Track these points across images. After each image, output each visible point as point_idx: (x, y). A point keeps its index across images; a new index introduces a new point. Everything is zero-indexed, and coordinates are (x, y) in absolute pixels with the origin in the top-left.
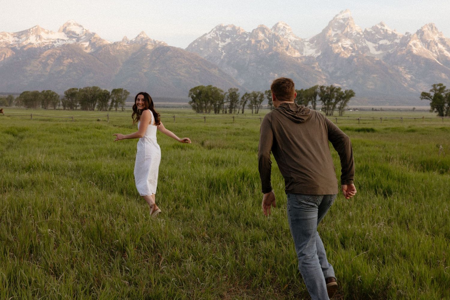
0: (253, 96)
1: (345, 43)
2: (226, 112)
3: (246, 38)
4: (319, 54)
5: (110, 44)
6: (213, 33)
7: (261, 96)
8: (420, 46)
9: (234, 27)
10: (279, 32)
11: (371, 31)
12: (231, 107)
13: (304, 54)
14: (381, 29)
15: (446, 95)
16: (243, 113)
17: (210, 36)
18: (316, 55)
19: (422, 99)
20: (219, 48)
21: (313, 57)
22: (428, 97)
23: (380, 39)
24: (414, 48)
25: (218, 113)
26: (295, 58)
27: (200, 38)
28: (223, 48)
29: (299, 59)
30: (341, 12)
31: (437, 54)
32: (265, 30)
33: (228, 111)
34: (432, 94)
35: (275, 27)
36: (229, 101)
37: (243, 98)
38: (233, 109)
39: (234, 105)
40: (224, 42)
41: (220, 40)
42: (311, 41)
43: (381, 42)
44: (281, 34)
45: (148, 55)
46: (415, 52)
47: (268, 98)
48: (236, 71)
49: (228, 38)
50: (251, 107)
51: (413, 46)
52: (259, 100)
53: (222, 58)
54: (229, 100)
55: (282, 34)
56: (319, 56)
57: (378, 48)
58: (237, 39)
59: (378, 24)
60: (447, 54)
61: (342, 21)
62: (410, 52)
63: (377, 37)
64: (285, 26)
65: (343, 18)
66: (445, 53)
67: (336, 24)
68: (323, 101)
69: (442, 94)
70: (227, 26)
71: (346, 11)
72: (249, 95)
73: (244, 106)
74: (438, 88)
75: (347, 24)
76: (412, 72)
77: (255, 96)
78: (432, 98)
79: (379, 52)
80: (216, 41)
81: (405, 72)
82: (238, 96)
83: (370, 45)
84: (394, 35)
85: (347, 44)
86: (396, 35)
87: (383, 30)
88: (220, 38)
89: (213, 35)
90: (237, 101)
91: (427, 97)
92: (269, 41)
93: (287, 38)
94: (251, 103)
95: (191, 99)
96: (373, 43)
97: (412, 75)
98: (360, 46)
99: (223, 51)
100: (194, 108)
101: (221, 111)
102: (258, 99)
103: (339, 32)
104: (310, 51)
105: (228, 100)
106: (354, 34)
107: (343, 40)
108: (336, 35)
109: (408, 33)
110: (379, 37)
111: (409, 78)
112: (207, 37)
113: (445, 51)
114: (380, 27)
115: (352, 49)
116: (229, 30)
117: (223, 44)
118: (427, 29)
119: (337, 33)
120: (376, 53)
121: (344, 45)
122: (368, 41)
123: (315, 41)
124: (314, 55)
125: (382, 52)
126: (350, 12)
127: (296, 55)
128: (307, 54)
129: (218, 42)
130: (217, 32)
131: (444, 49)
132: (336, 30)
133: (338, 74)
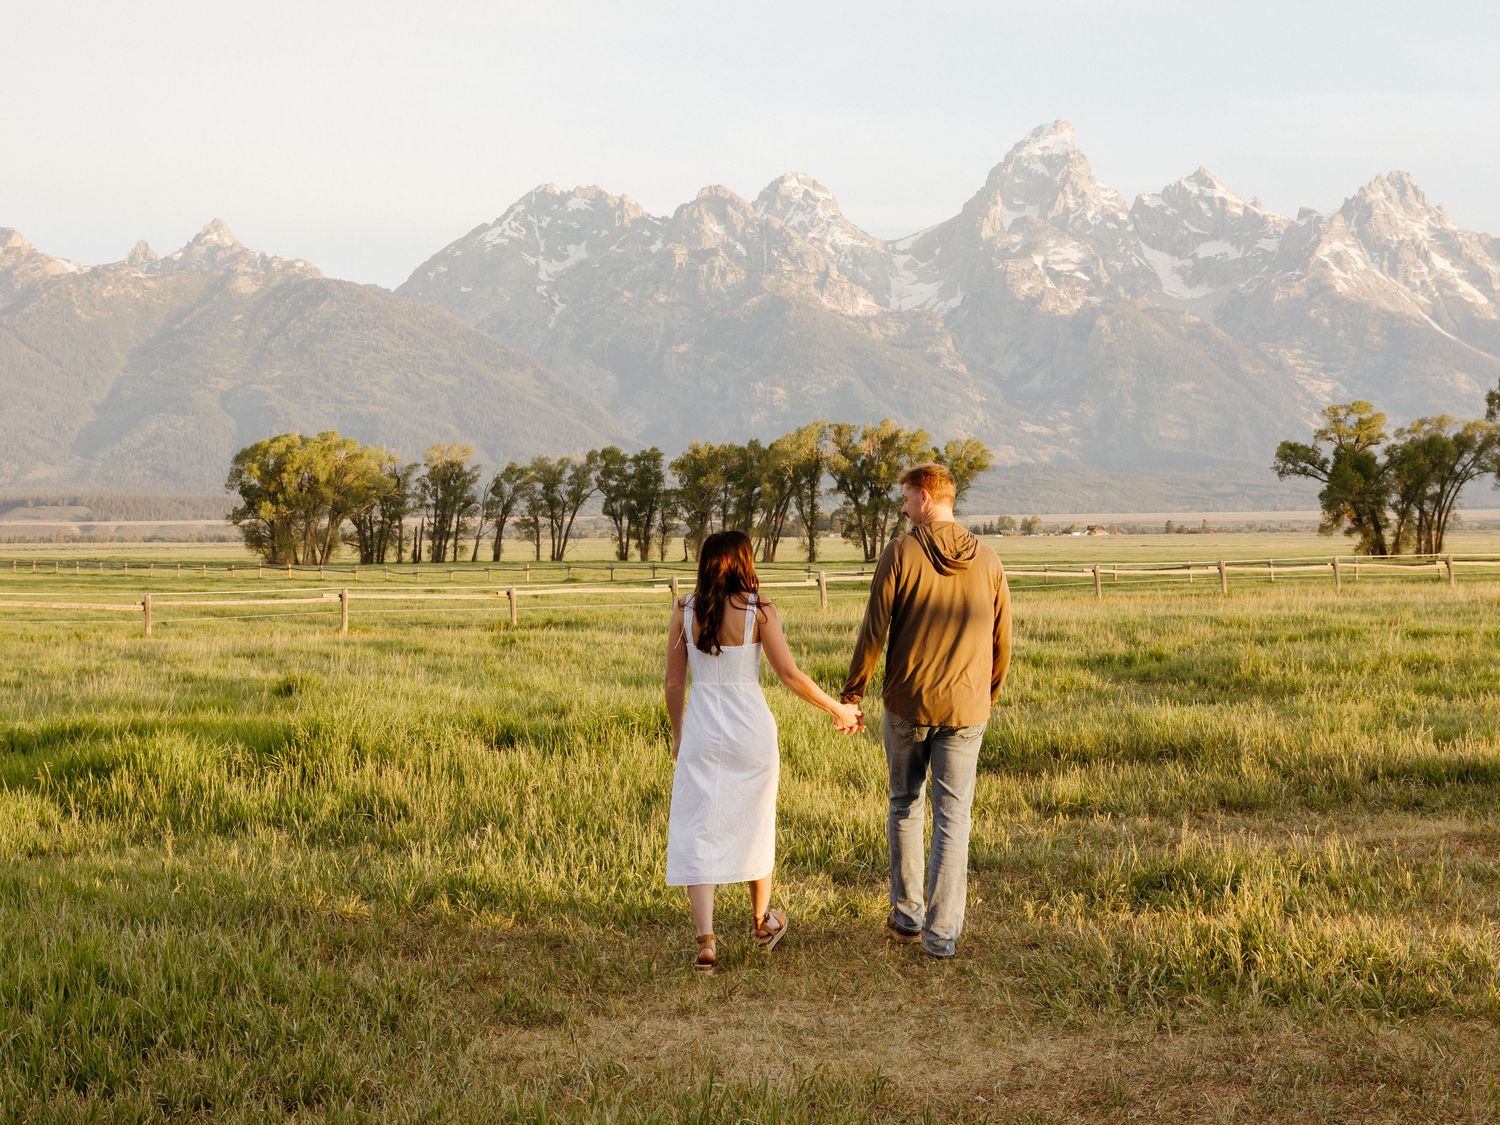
0: (539, 480)
1: (1058, 258)
2: (416, 559)
3: (651, 241)
4: (955, 302)
5: (74, 273)
6: (514, 225)
7: (575, 476)
8: (1361, 265)
9: (599, 198)
10: (788, 216)
11: (1162, 208)
12: (440, 533)
13: (894, 304)
14: (1201, 196)
15: (1389, 451)
16: (497, 557)
17: (502, 235)
18: (941, 308)
19: (1282, 474)
20: (541, 282)
21: (929, 315)
22: (1311, 467)
23: (1201, 239)
24: (1336, 272)
25: (381, 561)
26: (856, 318)
27: (460, 244)
28: (559, 282)
29: (873, 325)
30: (1037, 133)
31: (1431, 297)
32: (730, 209)
33: (424, 549)
34: (1327, 450)
35: (772, 194)
36: (428, 506)
37: (497, 489)
38: (451, 542)
39: (454, 524)
40: (563, 258)
41: (542, 250)
42: (922, 249)
43: (1205, 251)
44: (794, 222)
45: (237, 318)
46: (1341, 287)
47: (603, 486)
48: (611, 378)
49: (578, 244)
50: (530, 530)
51: (1332, 265)
52: (566, 498)
53: (551, 325)
54: (430, 501)
55: (801, 223)
56: (954, 311)
57: (1194, 276)
58: (612, 248)
59: (1188, 179)
60: (1471, 296)
61: (1040, 168)
62: (1321, 288)
63: (1187, 229)
64: (811, 190)
65: (1046, 154)
66: (1460, 290)
67: (1017, 181)
68: (849, 495)
69: (1373, 449)
70: (571, 194)
71: (1056, 127)
72: (521, 473)
73: (500, 526)
74: (1351, 420)
75: (1065, 181)
76: (1335, 369)
77: (551, 479)
78: (1329, 468)
79: (1199, 292)
80: (525, 256)
81: (1308, 370)
82: (474, 480)
83: (1161, 262)
84: (1253, 223)
85: (1065, 261)
86: (1262, 221)
87: (1210, 201)
88: (542, 243)
89: (512, 229)
90: (468, 503)
91: (1303, 464)
92: (745, 254)
93: (821, 241)
94: (534, 508)
95: (240, 502)
96: (1173, 253)
97: (1337, 383)
98: (1119, 265)
99: (556, 299)
100: (253, 539)
101: (391, 555)
102: (563, 490)
103: (1032, 212)
104: (916, 293)
105: (422, 499)
106: (1094, 218)
107: (1051, 243)
108: (1019, 225)
109: (1310, 212)
110: (1194, 229)
111: (1328, 395)
112: (489, 238)
113: (1459, 281)
114: (1195, 191)
115: (1087, 279)
116: (578, 209)
117: (556, 267)
118: (1381, 195)
119: (1025, 218)
120: (1188, 294)
121: (1054, 262)
122: (1152, 246)
123: (937, 252)
124: (934, 306)
125: (1210, 291)
126: (1073, 130)
127: (861, 307)
128: (907, 304)
129: (533, 261)
130: (530, 218)
131: (1456, 276)
132: (1021, 202)
133: (1036, 382)
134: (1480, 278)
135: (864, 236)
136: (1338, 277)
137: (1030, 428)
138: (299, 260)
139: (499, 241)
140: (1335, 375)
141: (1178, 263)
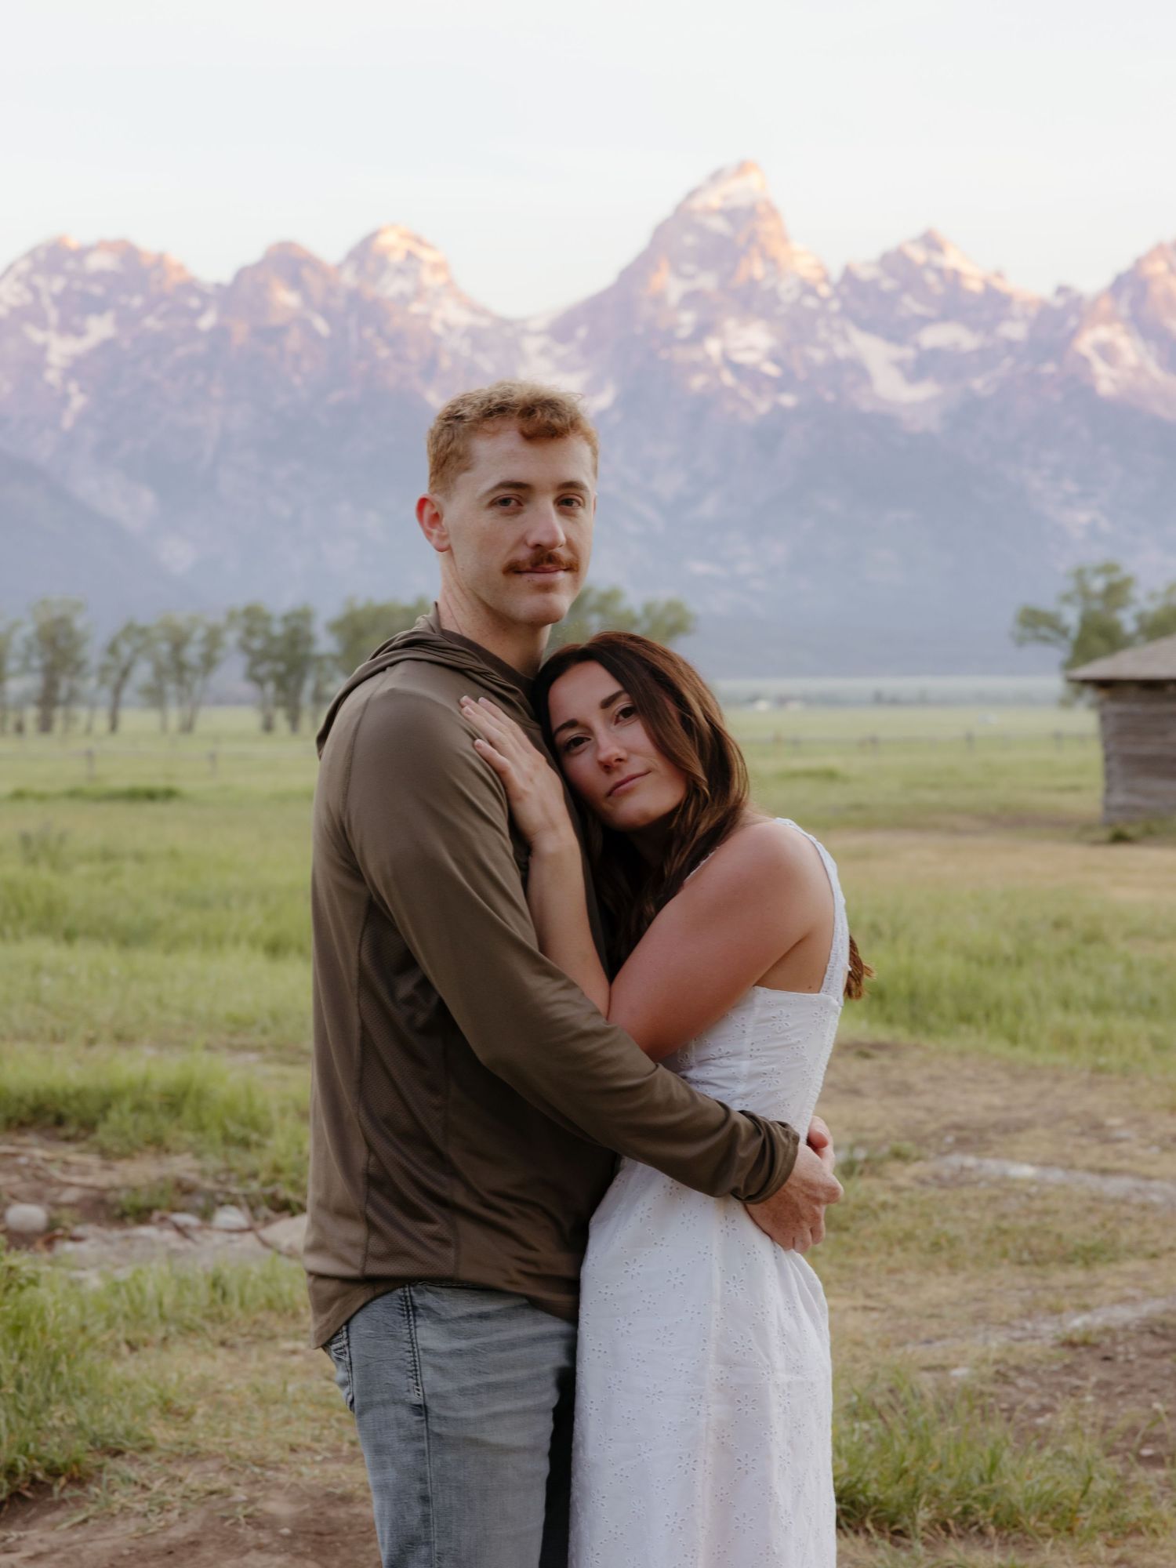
0: (166, 640)
1: (740, 344)
2: (20, 728)
3: (200, 312)
6: (15, 287)
7: (208, 636)
8: (1133, 359)
10: (384, 281)
11: (878, 280)
12: (48, 700)
14: (928, 265)
15: (1140, 618)
16: (114, 726)
19: (1021, 642)
20: (51, 366)
22: (1050, 633)
23: (925, 321)
24: (1100, 368)
28: (76, 368)
30: (716, 177)
32: (306, 271)
33: (29, 718)
34: (1071, 617)
35: (365, 254)
36: (33, 669)
38: (60, 710)
39: (64, 690)
40: (80, 333)
41: (53, 322)
42: (562, 329)
43: (935, 336)
44: (392, 290)
46: (1105, 387)
47: (244, 647)
48: (148, 498)
49: (100, 315)
50: (155, 697)
51: (1095, 359)
52: (197, 661)
53: (66, 424)
54: (36, 662)
55: (401, 293)
56: (603, 412)
57: (920, 368)
58: (149, 321)
59: (914, 242)
61: (718, 224)
63: (908, 308)
64: (414, 248)
65: (727, 204)
67: (689, 241)
69: (1121, 615)
70: (92, 249)
71: (740, 169)
72: (143, 632)
73: (117, 691)
74: (1098, 584)
75: (752, 239)
76: (1096, 495)
77: (178, 640)
78: (1074, 634)
79: (924, 391)
80: (31, 330)
81: (1059, 495)
82: (87, 640)
83: (874, 351)
84: (996, 301)
85: (749, 349)
86: (1007, 299)
87: (940, 271)
88: (53, 313)
89: (14, 294)
90: (78, 667)
91: (1044, 631)
92: (326, 332)
93: (428, 317)
94: (157, 674)
96: (890, 339)
97: (1096, 513)
98: (819, 355)
99: (73, 388)
102: (192, 653)
103: (707, 281)
105: (26, 659)
106: (789, 291)
107: (730, 324)
108: (691, 299)
109: (1071, 289)
110: (918, 309)
114: (920, 258)
115: (776, 371)
116: (102, 269)
117: (72, 345)
118: (1162, 265)
119: (698, 289)
120: (908, 394)
121: (735, 350)
122: (863, 329)
123: (582, 334)
125: (937, 390)
126: (761, 173)
129: (40, 337)
130: (37, 279)
132: (692, 269)
133: (709, 508)
135: (484, 312)
136: (1104, 375)
137: (699, 568)
140: (1094, 501)
141: (896, 352)
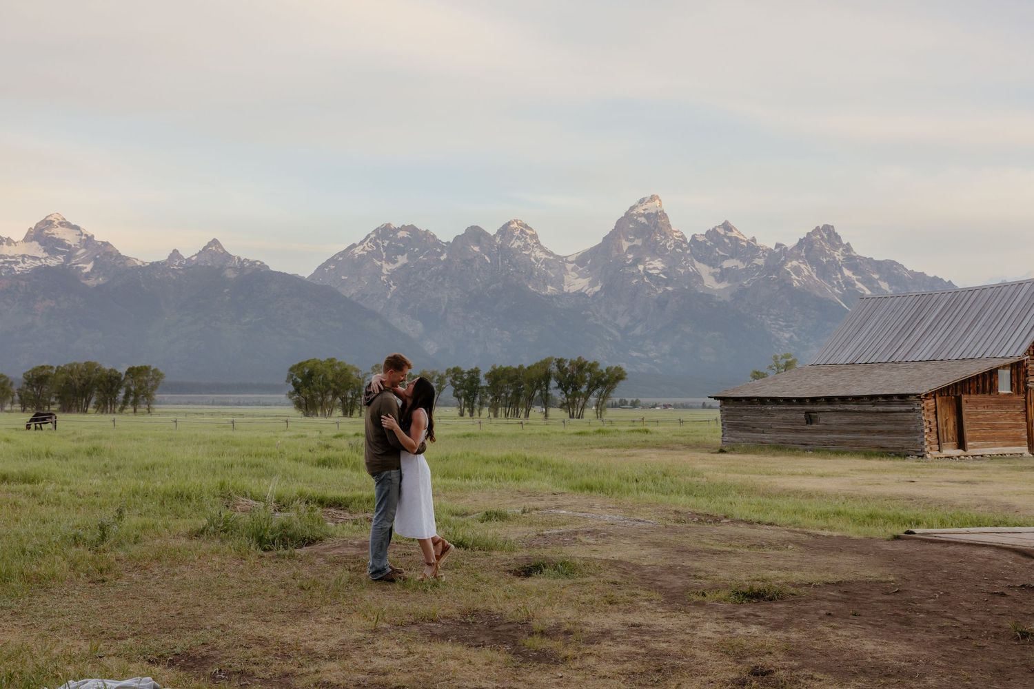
1: (651, 267)
3: (441, 254)
4: (597, 289)
5: (140, 266)
6: (370, 244)
8: (806, 273)
9: (412, 229)
10: (512, 242)
11: (705, 242)
13: (566, 289)
14: (725, 235)
17: (363, 250)
18: (590, 291)
20: (383, 275)
21: (584, 295)
23: (725, 258)
24: (794, 276)
26: (546, 296)
27: (341, 254)
28: (393, 275)
29: (554, 299)
30: (642, 201)
31: (841, 289)
32: (482, 239)
35: (505, 230)
40: (395, 262)
41: (384, 258)
42: (581, 260)
43: (727, 264)
44: (515, 246)
45: (226, 291)
46: (796, 284)
48: (420, 325)
49: (402, 255)
51: (792, 273)
53: (389, 297)
55: (519, 246)
56: (597, 293)
57: (722, 276)
58: (421, 257)
59: (719, 227)
60: (863, 290)
61: (643, 220)
62: (786, 285)
63: (718, 253)
64: (524, 229)
65: (646, 212)
66: (857, 287)
67: (631, 226)
70: (399, 229)
71: (651, 199)
75: (655, 226)
76: (792, 327)
79: (723, 286)
80: (375, 261)
81: (777, 326)
83: (704, 269)
84: (752, 249)
85: (654, 268)
86: (757, 249)
87: (730, 238)
88: (384, 254)
89: (369, 246)
92: (489, 261)
93: (530, 255)
96: (710, 265)
97: (792, 334)
98: (682, 271)
99: (391, 283)
103: (638, 242)
104: (577, 283)
106: (670, 246)
107: (647, 259)
108: (631, 249)
109: (782, 245)
110: (721, 253)
111: (787, 340)
112: (356, 251)
113: (856, 282)
114: (722, 233)
115: (665, 277)
116: (403, 237)
117: (391, 267)
118: (818, 236)
119: (634, 245)
120: (717, 286)
121: (649, 269)
122: (699, 261)
123: (589, 262)
124: (586, 290)
125: (729, 285)
126: (660, 200)
127: (549, 291)
128: (573, 289)
129: (379, 263)
130: (378, 241)
131: (855, 280)
132: (632, 237)
133: (638, 330)
134: (869, 282)
135: (551, 254)
136: (795, 279)
137: (635, 354)
138: (258, 261)
139: (362, 253)
140: (791, 329)
141: (713, 270)
